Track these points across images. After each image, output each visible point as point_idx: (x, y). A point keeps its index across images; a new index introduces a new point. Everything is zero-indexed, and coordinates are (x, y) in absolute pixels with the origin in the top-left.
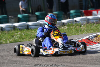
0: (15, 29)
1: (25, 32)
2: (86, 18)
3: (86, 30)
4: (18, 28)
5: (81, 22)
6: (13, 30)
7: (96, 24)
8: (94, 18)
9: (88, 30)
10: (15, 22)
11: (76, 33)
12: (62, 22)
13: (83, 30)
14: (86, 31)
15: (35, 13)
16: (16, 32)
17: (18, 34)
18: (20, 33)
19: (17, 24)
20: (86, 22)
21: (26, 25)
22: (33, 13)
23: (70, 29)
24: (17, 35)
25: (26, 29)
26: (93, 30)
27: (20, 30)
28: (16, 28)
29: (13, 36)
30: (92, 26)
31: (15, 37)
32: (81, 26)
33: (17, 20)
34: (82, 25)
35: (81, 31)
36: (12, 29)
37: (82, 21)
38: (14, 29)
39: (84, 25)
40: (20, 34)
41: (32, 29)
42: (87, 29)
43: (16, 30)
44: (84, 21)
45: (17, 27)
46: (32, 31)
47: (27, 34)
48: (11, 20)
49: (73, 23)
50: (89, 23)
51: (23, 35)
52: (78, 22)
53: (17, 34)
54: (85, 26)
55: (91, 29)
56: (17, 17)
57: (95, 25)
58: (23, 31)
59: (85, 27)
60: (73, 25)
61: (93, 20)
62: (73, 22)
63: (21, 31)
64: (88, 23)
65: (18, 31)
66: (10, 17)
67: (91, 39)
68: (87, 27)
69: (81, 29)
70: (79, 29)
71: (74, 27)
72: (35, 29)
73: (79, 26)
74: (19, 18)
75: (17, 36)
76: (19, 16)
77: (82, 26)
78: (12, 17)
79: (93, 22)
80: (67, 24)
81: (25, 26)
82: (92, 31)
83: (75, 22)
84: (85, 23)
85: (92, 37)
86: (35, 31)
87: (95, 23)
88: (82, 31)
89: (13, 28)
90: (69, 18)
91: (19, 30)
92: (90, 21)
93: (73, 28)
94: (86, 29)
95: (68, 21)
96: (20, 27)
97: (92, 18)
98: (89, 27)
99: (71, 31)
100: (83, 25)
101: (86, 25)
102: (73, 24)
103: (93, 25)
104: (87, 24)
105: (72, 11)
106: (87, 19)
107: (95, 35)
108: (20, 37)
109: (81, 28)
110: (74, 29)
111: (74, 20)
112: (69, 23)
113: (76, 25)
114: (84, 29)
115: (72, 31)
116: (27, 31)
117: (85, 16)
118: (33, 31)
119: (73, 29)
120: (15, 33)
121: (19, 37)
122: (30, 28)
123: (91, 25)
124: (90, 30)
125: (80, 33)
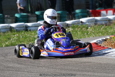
0: (11, 30)
1: (23, 34)
2: (94, 19)
4: (15, 29)
5: (87, 23)
6: (9, 32)
7: (104, 26)
8: (103, 18)
9: (96, 33)
10: (12, 23)
11: (83, 36)
12: (65, 23)
13: (90, 32)
14: (93, 34)
15: (35, 13)
16: (12, 34)
18: (17, 35)
19: (14, 25)
20: (93, 24)
21: (25, 26)
22: (33, 12)
23: (74, 32)
24: (14, 37)
25: (24, 31)
26: (102, 33)
28: (13, 29)
29: (9, 39)
30: (100, 28)
31: (11, 39)
32: (87, 28)
33: (14, 20)
34: (88, 27)
35: (87, 33)
37: (89, 22)
38: (10, 30)
39: (91, 27)
41: (31, 30)
43: (12, 32)
44: (91, 22)
45: (14, 28)
46: (31, 33)
47: (26, 36)
48: (7, 20)
49: (78, 24)
50: (97, 25)
51: (21, 37)
52: (84, 24)
53: (13, 36)
54: (93, 28)
55: (100, 32)
56: (14, 16)
57: (104, 27)
58: (20, 33)
59: (92, 30)
60: (79, 26)
61: (102, 22)
63: (18, 33)
64: (96, 25)
65: (15, 33)
66: (6, 16)
67: (99, 43)
70: (85, 31)
71: (80, 29)
72: (35, 31)
73: (86, 28)
74: (16, 17)
75: (14, 39)
76: (17, 15)
77: (89, 28)
78: (9, 16)
79: (101, 23)
80: (72, 25)
81: (24, 27)
82: (100, 34)
83: (81, 23)
84: (93, 25)
85: (100, 40)
86: (35, 33)
87: (104, 25)
88: (89, 34)
91: (16, 32)
92: (99, 23)
93: (79, 30)
94: (93, 31)
95: (73, 22)
96: (18, 28)
97: (101, 19)
98: (97, 29)
99: (76, 34)
100: (90, 26)
101: (93, 27)
103: (102, 27)
104: (95, 26)
105: (77, 11)
107: (104, 38)
108: (17, 40)
109: (88, 30)
110: (79, 31)
111: (79, 21)
112: (74, 24)
113: (81, 27)
115: (78, 33)
116: (25, 33)
117: (93, 17)
118: (33, 33)
119: (78, 31)
122: (29, 30)
124: (98, 33)
125: (86, 36)
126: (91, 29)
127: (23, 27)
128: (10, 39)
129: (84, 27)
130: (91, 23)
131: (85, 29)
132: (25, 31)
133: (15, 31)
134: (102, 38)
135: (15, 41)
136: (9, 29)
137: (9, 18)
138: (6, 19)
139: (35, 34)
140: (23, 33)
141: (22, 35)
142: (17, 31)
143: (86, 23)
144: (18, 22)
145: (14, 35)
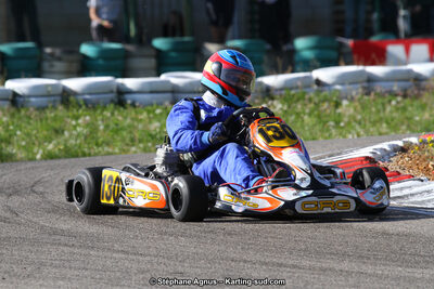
0: (68, 100)
1: (109, 118)
2: (363, 72)
3: (360, 123)
4: (80, 98)
5: (338, 87)
6: (60, 107)
7: (399, 99)
8: (394, 72)
9: (367, 123)
11: (320, 131)
12: (261, 83)
13: (346, 119)
14: (357, 127)
15: (150, 41)
16: (71, 114)
17: (78, 125)
18: (88, 118)
19: (75, 84)
20: (360, 90)
21: (114, 89)
22: (143, 40)
23: (292, 115)
24: (75, 127)
25: (112, 106)
26: (388, 123)
27: (91, 106)
28: (72, 98)
29: (58, 132)
30: (383, 105)
31: (66, 133)
32: (337, 105)
33: (75, 66)
34: (342, 99)
35: (337, 123)
36: (55, 101)
37: (342, 84)
38: (62, 102)
39: (352, 99)
40: (87, 125)
41: (137, 104)
42: (364, 119)
43: (71, 108)
44: (351, 84)
45: (74, 94)
46: (136, 113)
47: (117, 125)
48: (52, 66)
49: (307, 90)
50: (373, 94)
51: (102, 127)
52: (326, 88)
53: (74, 123)
54: (357, 104)
55: (381, 119)
56: (77, 52)
57: (398, 102)
58: (99, 111)
59: (355, 109)
60: (307, 97)
61: (389, 84)
62: (309, 86)
63: (92, 113)
64: (368, 94)
65: (80, 111)
66: (48, 50)
67: (382, 158)
68: (363, 108)
69: (340, 114)
70: (329, 115)
71: (312, 105)
72: (149, 108)
73: (332, 104)
74: (85, 57)
75: (74, 132)
77: (345, 102)
78: (58, 52)
79: (388, 89)
80: (284, 92)
81: (112, 92)
82: (384, 125)
83: (315, 87)
84: (357, 94)
85: (385, 150)
86: (152, 115)
87: (396, 95)
88: (342, 124)
89: (58, 99)
90: (290, 68)
91: (84, 107)
92: (379, 88)
93: (307, 111)
94: (359, 117)
95: (287, 82)
96: (90, 94)
97: (388, 74)
98: (374, 109)
100: (346, 98)
101: (359, 100)
102: (306, 93)
103: (390, 101)
104: (366, 98)
106: (365, 78)
107: (400, 143)
108: (86, 138)
109: (339, 110)
110: (310, 115)
111: (310, 77)
112: (291, 89)
113: (317, 100)
114: (349, 116)
115: (303, 121)
116: (116, 113)
117: (358, 65)
118: (144, 116)
119: (305, 114)
120: (68, 117)
121: (82, 138)
122: (129, 102)
123: (380, 101)
124: (374, 124)
125: (333, 131)
126: (352, 109)
127: (107, 93)
128: (63, 132)
129: (325, 100)
130: (351, 87)
131: (328, 108)
132: (116, 104)
133: (81, 106)
134: (391, 143)
135: (78, 142)
137: (59, 59)
138: (49, 61)
139: (150, 118)
140: (109, 114)
141: (103, 120)
142: (87, 105)
143: (334, 84)
144: (93, 73)
145: (77, 118)
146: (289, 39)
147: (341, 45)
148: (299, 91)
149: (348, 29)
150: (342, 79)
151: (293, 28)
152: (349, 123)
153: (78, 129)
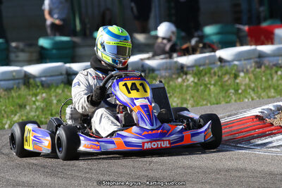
0: (28, 82)
1: (60, 94)
2: (255, 50)
3: (253, 90)
4: (37, 80)
5: (236, 63)
6: (23, 87)
8: (279, 49)
9: (259, 90)
10: (30, 62)
11: (223, 97)
12: (176, 62)
13: (243, 87)
14: (252, 93)
16: (31, 93)
17: (37, 100)
18: (44, 95)
19: (34, 69)
20: (253, 64)
21: (64, 72)
22: (86, 33)
23: (201, 86)
24: (34, 102)
25: (62, 85)
26: (275, 89)
27: (46, 86)
28: (31, 81)
29: (22, 107)
30: (271, 75)
31: (28, 107)
32: (236, 76)
33: (35, 56)
34: (239, 71)
35: (236, 91)
36: (19, 83)
37: (239, 60)
38: (24, 84)
39: (247, 72)
40: (44, 100)
42: (256, 86)
43: (31, 88)
44: (245, 60)
45: (34, 77)
48: (17, 56)
49: (212, 66)
50: (263, 67)
51: (55, 102)
52: (227, 64)
53: (34, 99)
54: (251, 75)
55: (270, 86)
56: (36, 44)
58: (53, 90)
59: (250, 80)
60: (212, 71)
62: (214, 63)
63: (47, 90)
64: (260, 67)
65: (38, 90)
66: (14, 44)
67: (269, 116)
68: (256, 78)
69: (237, 83)
70: (230, 85)
71: (217, 77)
73: (232, 76)
74: (42, 48)
75: (34, 106)
76: (44, 42)
77: (242, 74)
78: (21, 45)
79: (274, 63)
80: (195, 69)
81: (61, 74)
82: (272, 91)
83: (219, 63)
84: (251, 67)
85: (271, 110)
87: (281, 67)
88: (240, 91)
91: (40, 87)
92: (266, 61)
93: (213, 82)
94: (253, 85)
95: (196, 61)
96: (45, 76)
97: (274, 51)
98: (264, 79)
99: (206, 93)
100: (243, 71)
101: (253, 72)
102: (211, 69)
103: (276, 72)
104: (258, 70)
105: (209, 30)
106: (257, 55)
108: (43, 110)
109: (237, 81)
110: (214, 85)
111: (215, 56)
112: (200, 66)
113: (220, 73)
114: (245, 85)
115: (210, 90)
116: (66, 90)
117: (251, 45)
119: (211, 85)
120: (29, 95)
121: (40, 110)
123: (268, 72)
124: (264, 89)
125: (233, 97)
126: (247, 80)
127: (58, 75)
128: (25, 106)
129: (227, 73)
130: (246, 62)
131: (229, 79)
132: (65, 84)
133: (38, 86)
134: (275, 104)
135: (37, 113)
136: (21, 81)
137: (23, 51)
138: (15, 52)
140: (60, 92)
141: (56, 96)
142: (43, 85)
143: (233, 61)
144: (48, 61)
145: (36, 95)
146: (199, 27)
147: (239, 30)
148: (206, 67)
149: (245, 18)
150: (239, 57)
151: (202, 18)
152: (245, 91)
153: (37, 104)
